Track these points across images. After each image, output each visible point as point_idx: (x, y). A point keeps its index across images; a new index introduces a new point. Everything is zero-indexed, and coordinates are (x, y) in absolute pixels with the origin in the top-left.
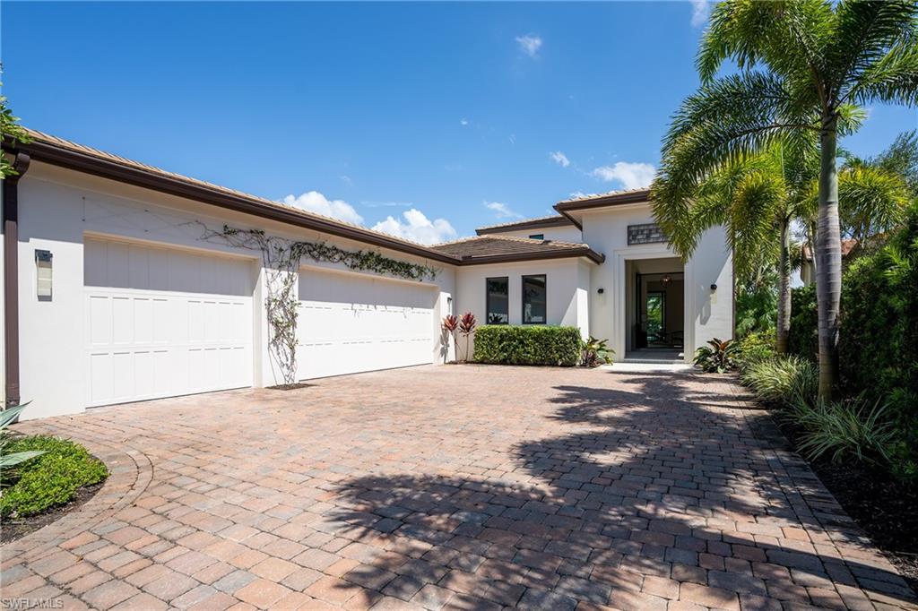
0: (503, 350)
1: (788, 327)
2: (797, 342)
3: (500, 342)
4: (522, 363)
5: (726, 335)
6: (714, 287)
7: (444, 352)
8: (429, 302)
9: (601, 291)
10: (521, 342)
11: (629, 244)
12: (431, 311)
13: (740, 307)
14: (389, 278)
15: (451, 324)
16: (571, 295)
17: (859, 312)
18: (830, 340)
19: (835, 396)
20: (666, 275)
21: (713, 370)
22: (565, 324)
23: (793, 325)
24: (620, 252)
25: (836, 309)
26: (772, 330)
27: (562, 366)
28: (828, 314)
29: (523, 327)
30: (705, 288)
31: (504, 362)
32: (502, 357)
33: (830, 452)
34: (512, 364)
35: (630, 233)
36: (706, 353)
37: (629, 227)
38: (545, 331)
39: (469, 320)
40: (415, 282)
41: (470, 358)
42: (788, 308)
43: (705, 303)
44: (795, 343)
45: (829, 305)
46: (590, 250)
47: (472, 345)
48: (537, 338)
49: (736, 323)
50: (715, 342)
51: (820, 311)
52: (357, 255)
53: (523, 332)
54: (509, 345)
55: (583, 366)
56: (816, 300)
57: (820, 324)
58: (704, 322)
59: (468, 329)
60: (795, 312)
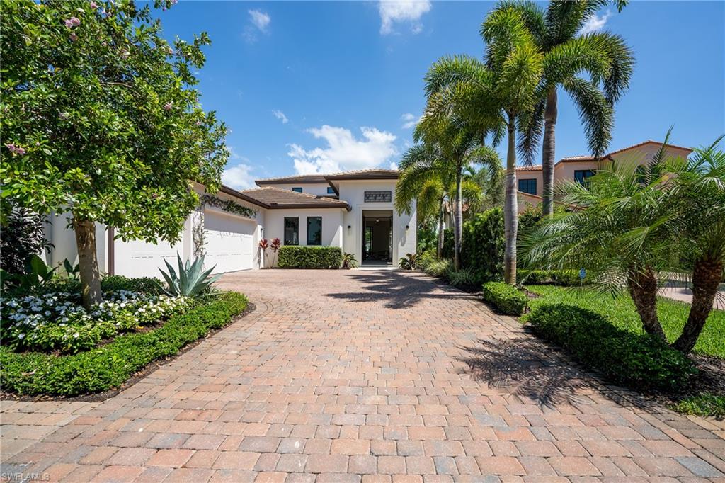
0: (298, 260)
1: (442, 247)
2: (446, 253)
3: (295, 256)
4: (308, 267)
5: (413, 253)
6: (407, 227)
7: (259, 262)
8: (251, 231)
9: (349, 227)
10: (308, 255)
11: (365, 201)
12: (252, 236)
13: (419, 238)
14: (238, 217)
15: (264, 244)
16: (335, 230)
17: (467, 240)
18: (458, 250)
19: (460, 267)
20: (377, 218)
21: (409, 268)
22: (333, 245)
23: (444, 246)
24: (360, 205)
25: (460, 239)
26: (434, 249)
27: (331, 268)
28: (458, 241)
29: (309, 247)
30: (403, 227)
31: (297, 267)
32: (296, 264)
33: (458, 283)
34: (302, 268)
35: (365, 195)
36: (405, 260)
37: (365, 192)
38: (323, 249)
39: (276, 242)
40: (247, 219)
41: (276, 265)
42: (443, 239)
43: (403, 235)
44: (445, 253)
45: (458, 238)
46: (348, 205)
47: (277, 257)
48: (318, 253)
49: (418, 245)
50: (409, 255)
51: (455, 240)
52: (226, 203)
53: (310, 250)
54: (301, 257)
55: (343, 268)
56: (453, 235)
57: (455, 245)
58: (403, 245)
59: (276, 248)
60: (445, 240)
